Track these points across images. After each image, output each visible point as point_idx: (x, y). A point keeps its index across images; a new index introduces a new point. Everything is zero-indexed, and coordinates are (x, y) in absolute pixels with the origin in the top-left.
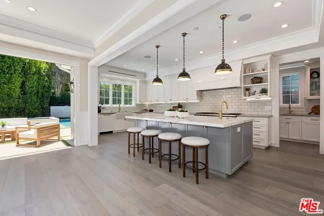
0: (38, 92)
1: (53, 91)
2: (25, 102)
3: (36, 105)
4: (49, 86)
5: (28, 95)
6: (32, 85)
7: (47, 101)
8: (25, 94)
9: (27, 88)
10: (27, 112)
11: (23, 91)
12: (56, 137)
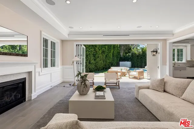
0: (116, 55)
2: (113, 60)
7: (118, 59)
11: (113, 55)
12: (142, 77)
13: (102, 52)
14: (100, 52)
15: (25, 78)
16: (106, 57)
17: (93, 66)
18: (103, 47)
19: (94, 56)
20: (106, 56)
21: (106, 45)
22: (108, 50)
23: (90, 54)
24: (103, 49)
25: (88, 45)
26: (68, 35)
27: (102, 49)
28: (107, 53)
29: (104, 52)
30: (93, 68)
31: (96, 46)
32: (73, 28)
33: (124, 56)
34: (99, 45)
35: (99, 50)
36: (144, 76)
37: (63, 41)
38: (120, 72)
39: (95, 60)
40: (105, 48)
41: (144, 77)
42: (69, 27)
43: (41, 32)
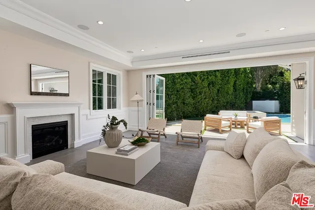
0: (244, 89)
1: (254, 86)
2: (235, 98)
3: (243, 100)
4: (251, 82)
5: (237, 92)
6: (240, 83)
7: (249, 96)
8: (236, 91)
9: (237, 86)
10: (237, 105)
11: (234, 89)
12: (277, 132)
13: (209, 84)
14: (206, 84)
15: (67, 121)
16: (218, 92)
17: (190, 109)
18: (211, 76)
19: (192, 91)
20: (218, 90)
21: (218, 71)
22: (222, 80)
23: (182, 88)
24: (210, 78)
25: (179, 74)
26: (132, 62)
27: (208, 78)
28: (219, 86)
29: (213, 84)
30: (191, 111)
31: (195, 74)
32: (133, 52)
33: (264, 90)
34: (201, 72)
35: (203, 81)
36: (282, 131)
37: (128, 72)
38: (229, 121)
39: (194, 98)
40: (216, 76)
41: (282, 133)
42: (128, 52)
43: (89, 63)
